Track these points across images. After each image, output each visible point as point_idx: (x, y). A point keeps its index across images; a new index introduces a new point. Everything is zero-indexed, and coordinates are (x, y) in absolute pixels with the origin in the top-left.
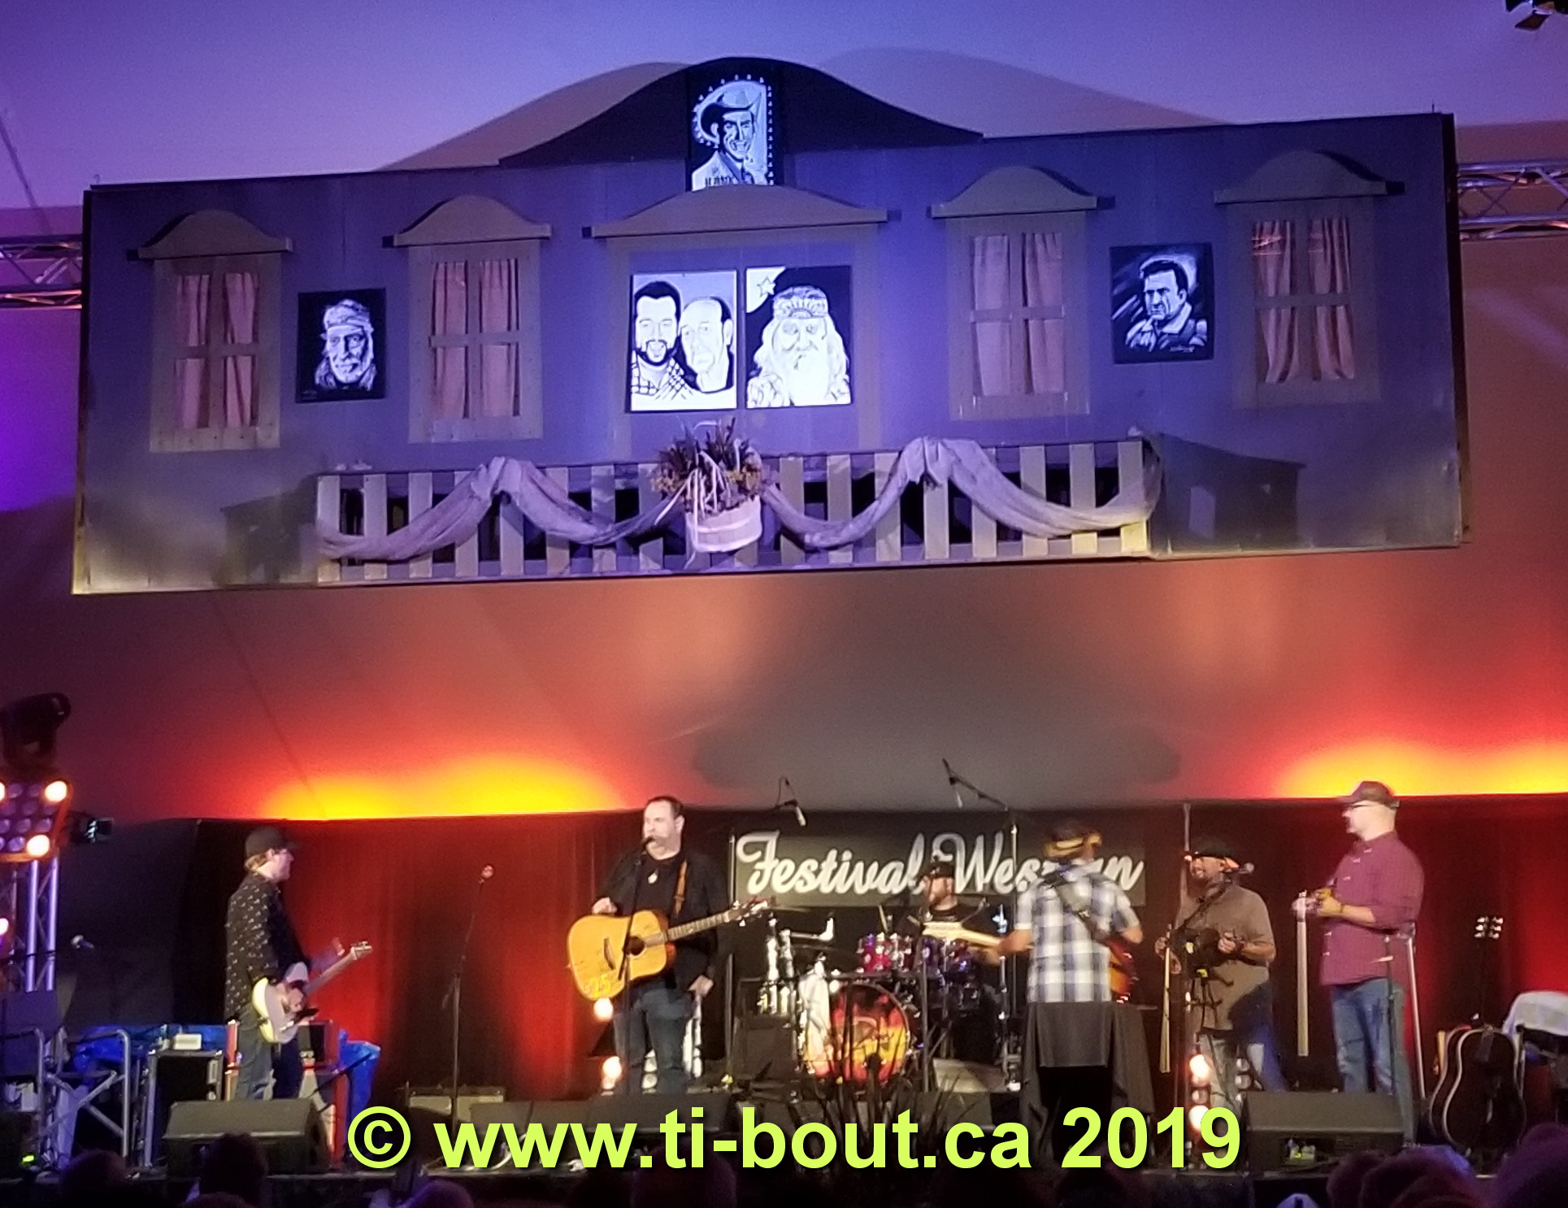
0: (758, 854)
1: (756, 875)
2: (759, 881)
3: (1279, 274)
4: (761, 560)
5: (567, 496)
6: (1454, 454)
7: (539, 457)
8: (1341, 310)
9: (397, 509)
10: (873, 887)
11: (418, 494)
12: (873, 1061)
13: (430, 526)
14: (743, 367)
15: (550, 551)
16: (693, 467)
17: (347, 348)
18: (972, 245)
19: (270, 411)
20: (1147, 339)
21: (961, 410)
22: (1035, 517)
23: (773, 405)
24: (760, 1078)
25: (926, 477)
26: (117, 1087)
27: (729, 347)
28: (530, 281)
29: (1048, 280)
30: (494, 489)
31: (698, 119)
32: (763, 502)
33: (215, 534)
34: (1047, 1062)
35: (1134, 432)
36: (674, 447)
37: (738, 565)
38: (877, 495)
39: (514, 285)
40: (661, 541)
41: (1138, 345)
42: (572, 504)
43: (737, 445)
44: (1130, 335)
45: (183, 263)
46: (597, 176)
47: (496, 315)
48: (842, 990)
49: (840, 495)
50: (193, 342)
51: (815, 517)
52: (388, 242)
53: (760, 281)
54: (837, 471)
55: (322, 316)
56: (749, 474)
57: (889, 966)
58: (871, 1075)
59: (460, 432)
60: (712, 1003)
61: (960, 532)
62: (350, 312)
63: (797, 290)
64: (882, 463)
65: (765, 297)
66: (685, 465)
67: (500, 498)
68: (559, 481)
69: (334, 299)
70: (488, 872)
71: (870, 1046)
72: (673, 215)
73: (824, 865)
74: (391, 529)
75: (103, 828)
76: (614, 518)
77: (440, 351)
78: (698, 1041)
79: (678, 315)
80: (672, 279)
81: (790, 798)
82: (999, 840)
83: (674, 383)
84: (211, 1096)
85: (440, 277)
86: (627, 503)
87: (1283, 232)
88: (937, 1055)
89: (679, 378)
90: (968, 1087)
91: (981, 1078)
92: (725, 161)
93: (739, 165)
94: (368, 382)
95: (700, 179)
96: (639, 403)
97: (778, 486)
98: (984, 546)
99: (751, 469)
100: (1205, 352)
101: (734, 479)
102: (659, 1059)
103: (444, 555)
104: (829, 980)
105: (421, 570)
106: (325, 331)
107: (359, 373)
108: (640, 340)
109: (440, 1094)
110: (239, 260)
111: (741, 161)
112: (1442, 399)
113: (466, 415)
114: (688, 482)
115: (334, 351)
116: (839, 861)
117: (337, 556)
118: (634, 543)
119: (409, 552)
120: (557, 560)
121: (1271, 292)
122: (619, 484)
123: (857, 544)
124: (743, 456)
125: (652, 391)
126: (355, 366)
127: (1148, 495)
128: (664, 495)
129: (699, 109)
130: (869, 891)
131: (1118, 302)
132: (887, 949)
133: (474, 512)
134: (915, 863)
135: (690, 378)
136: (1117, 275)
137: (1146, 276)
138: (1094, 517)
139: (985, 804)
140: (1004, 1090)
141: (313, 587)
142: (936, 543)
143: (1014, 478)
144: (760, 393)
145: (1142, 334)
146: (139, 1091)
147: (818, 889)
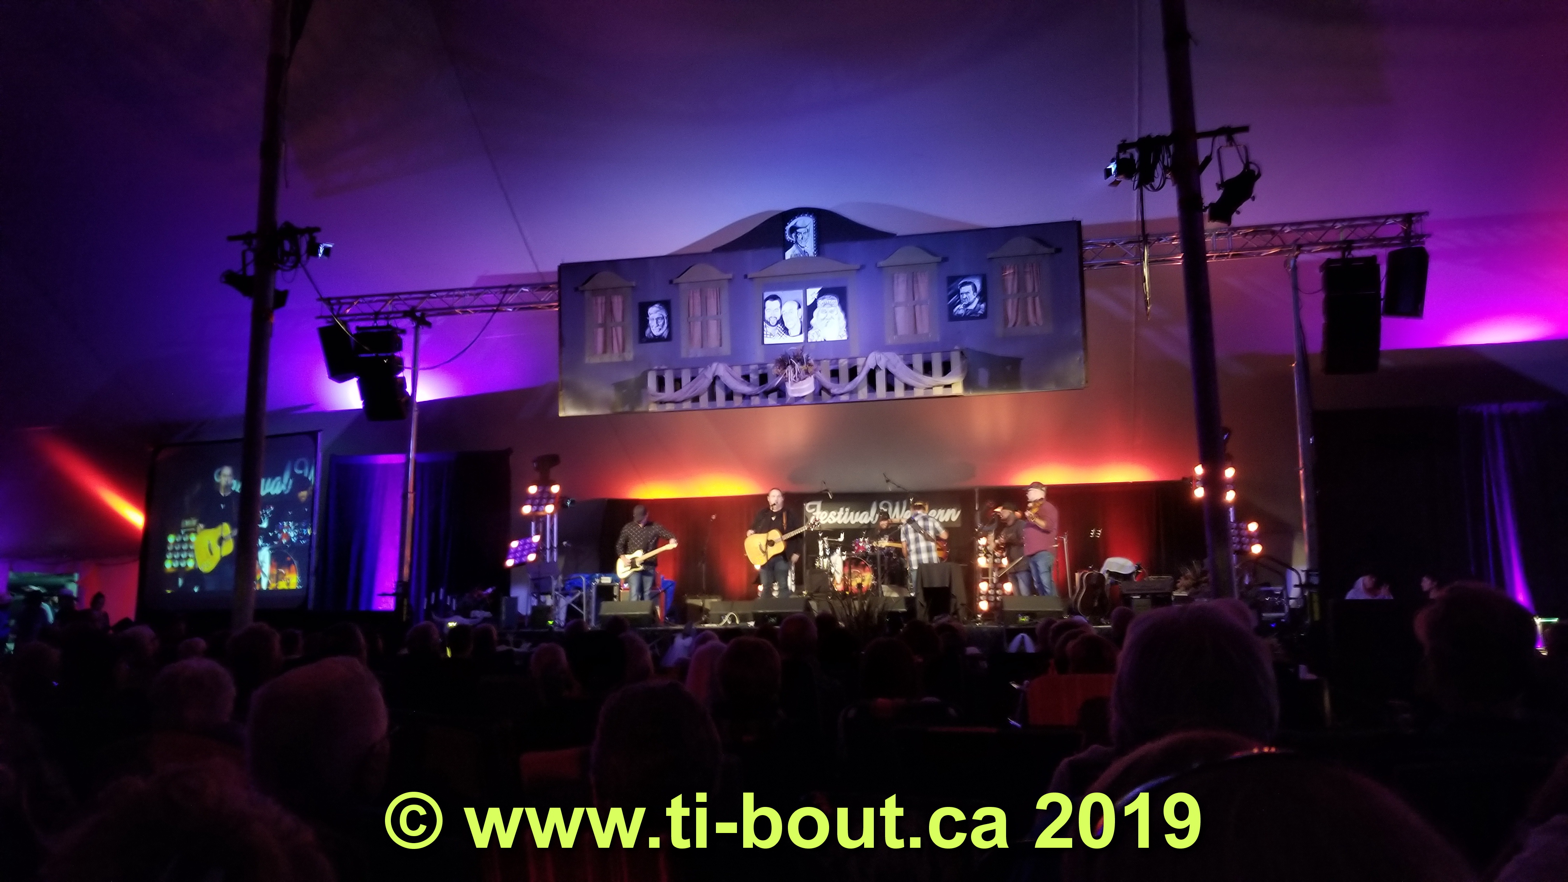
0: (814, 509)
1: (813, 516)
2: (814, 518)
3: (1013, 285)
4: (815, 399)
5: (740, 376)
6: (1082, 353)
7: (730, 361)
8: (1037, 299)
9: (678, 382)
10: (858, 521)
11: (686, 376)
12: (860, 586)
13: (689, 389)
14: (807, 326)
15: (735, 398)
16: (788, 365)
17: (657, 323)
18: (893, 278)
19: (629, 346)
20: (962, 312)
21: (890, 340)
22: (919, 381)
23: (818, 341)
24: (817, 591)
25: (877, 367)
26: (581, 597)
27: (800, 319)
28: (725, 295)
29: (923, 288)
30: (714, 374)
31: (787, 232)
32: (815, 378)
33: (610, 393)
34: (926, 586)
35: (956, 348)
36: (780, 357)
37: (805, 401)
38: (858, 374)
39: (719, 297)
40: (775, 394)
41: (958, 314)
42: (742, 379)
43: (805, 356)
44: (955, 310)
45: (596, 292)
46: (749, 255)
47: (712, 310)
48: (847, 559)
49: (844, 374)
50: (600, 321)
51: (835, 383)
52: (671, 282)
53: (812, 293)
54: (842, 365)
55: (647, 311)
56: (809, 367)
57: (865, 552)
58: (859, 591)
59: (700, 354)
60: (798, 565)
61: (890, 387)
62: (658, 309)
63: (826, 296)
64: (860, 362)
65: (814, 299)
66: (785, 366)
67: (716, 378)
68: (738, 371)
69: (652, 304)
70: (714, 517)
71: (859, 580)
72: (777, 269)
73: (838, 513)
74: (676, 390)
75: (572, 502)
76: (758, 384)
77: (691, 323)
78: (793, 579)
79: (781, 307)
80: (778, 293)
81: (826, 488)
82: (905, 503)
83: (780, 333)
84: (615, 599)
85: (691, 295)
86: (763, 379)
87: (1014, 268)
88: (883, 584)
89: (781, 331)
90: (895, 595)
91: (899, 592)
92: (798, 248)
93: (803, 249)
94: (666, 337)
95: (789, 254)
96: (767, 341)
97: (820, 371)
98: (899, 392)
99: (810, 365)
100: (984, 316)
101: (803, 369)
102: (779, 585)
103: (696, 399)
104: (843, 555)
105: (687, 405)
106: (648, 316)
107: (661, 332)
108: (768, 315)
109: (698, 598)
110: (616, 290)
111: (804, 247)
112: (1077, 331)
113: (702, 346)
114: (786, 371)
115: (652, 323)
117: (656, 400)
118: (766, 394)
119: (682, 399)
120: (738, 401)
121: (1009, 292)
122: (760, 372)
123: (852, 392)
124: (807, 360)
125: (772, 336)
126: (660, 329)
127: (963, 370)
128: (777, 376)
129: (788, 228)
130: (856, 522)
131: (950, 297)
132: (864, 544)
133: (705, 383)
134: (873, 511)
135: (786, 331)
136: (949, 287)
137: (961, 287)
138: (943, 381)
139: (899, 490)
140: (909, 596)
141: (647, 412)
142: (881, 391)
143: (911, 366)
144: (813, 336)
145: (959, 309)
146: (589, 598)
147: (837, 522)
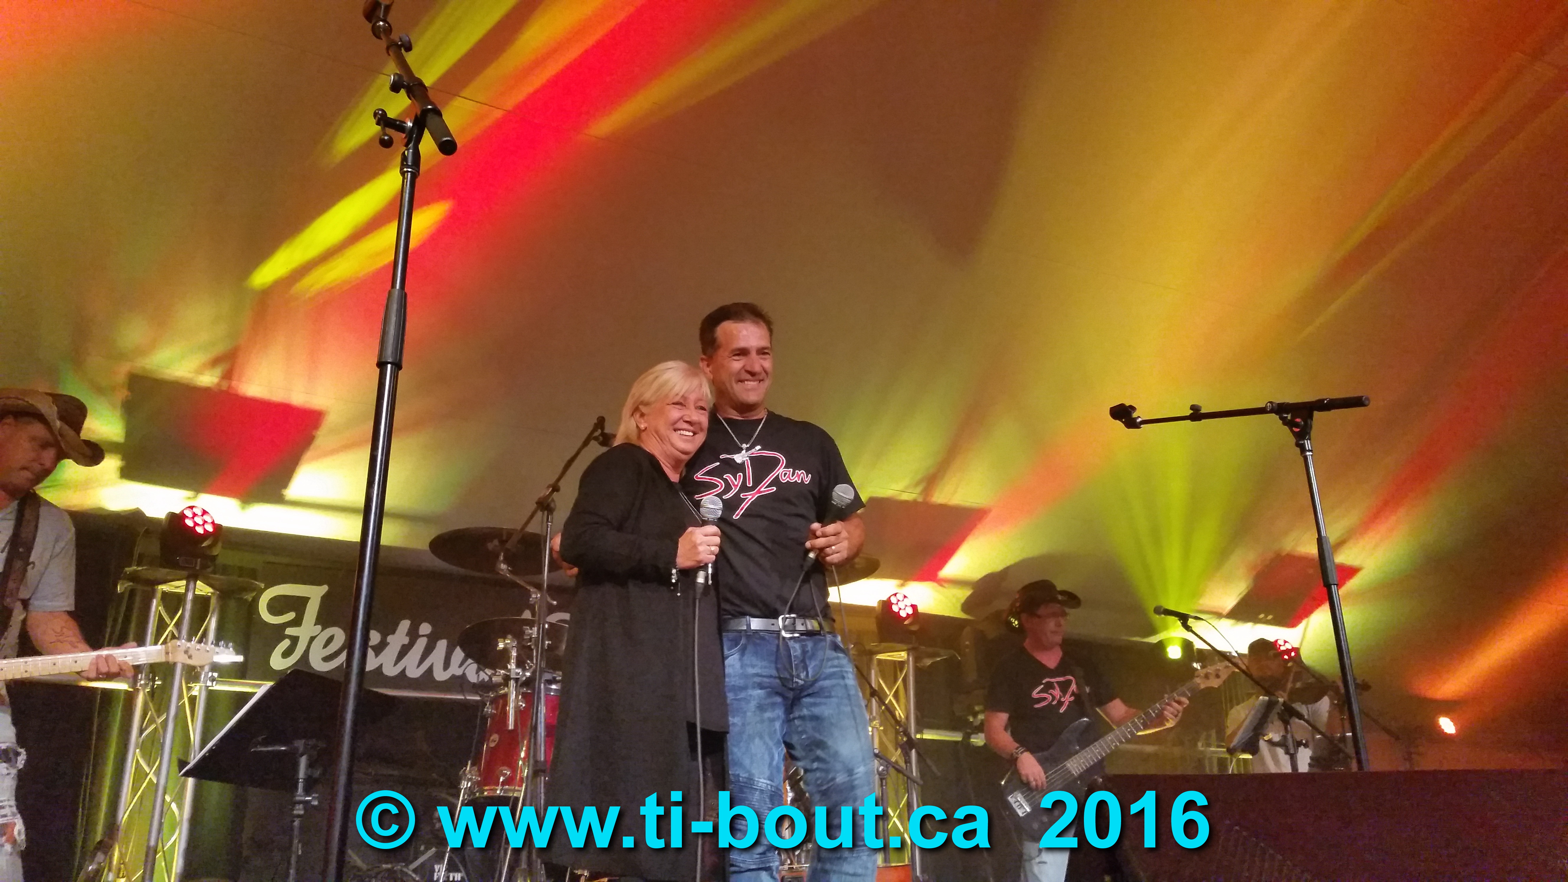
0: (291, 616)
1: (286, 643)
2: (286, 654)
10: (459, 672)
73: (390, 638)
116: (413, 634)
130: (454, 677)
